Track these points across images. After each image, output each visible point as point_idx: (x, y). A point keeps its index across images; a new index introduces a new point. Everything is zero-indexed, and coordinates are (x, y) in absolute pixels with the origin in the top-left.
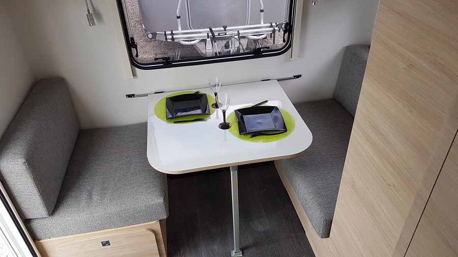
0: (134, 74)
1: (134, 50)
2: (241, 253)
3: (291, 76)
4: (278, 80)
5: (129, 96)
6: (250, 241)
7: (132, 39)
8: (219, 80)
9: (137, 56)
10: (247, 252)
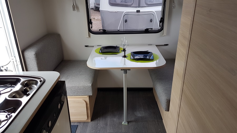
0: (89, 36)
1: (91, 25)
2: (127, 123)
3: (163, 44)
4: (156, 46)
5: (86, 46)
6: (133, 119)
7: (91, 20)
8: (127, 42)
9: (92, 28)
10: (130, 124)
